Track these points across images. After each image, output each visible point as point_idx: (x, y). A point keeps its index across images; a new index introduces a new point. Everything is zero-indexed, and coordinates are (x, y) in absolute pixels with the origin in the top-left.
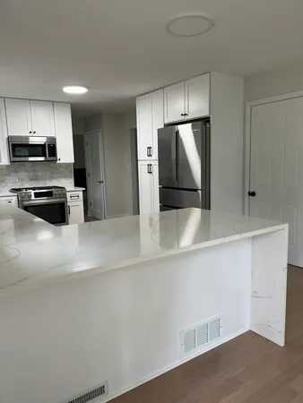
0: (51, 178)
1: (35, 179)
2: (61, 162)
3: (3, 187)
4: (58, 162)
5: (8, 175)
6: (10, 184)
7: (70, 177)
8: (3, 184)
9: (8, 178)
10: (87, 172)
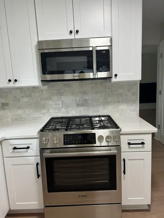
0: (106, 103)
1: (84, 104)
2: (118, 79)
3: (44, 114)
4: (114, 80)
5: (49, 99)
6: (52, 111)
7: (134, 102)
8: (44, 111)
9: (50, 102)
10: (159, 88)
